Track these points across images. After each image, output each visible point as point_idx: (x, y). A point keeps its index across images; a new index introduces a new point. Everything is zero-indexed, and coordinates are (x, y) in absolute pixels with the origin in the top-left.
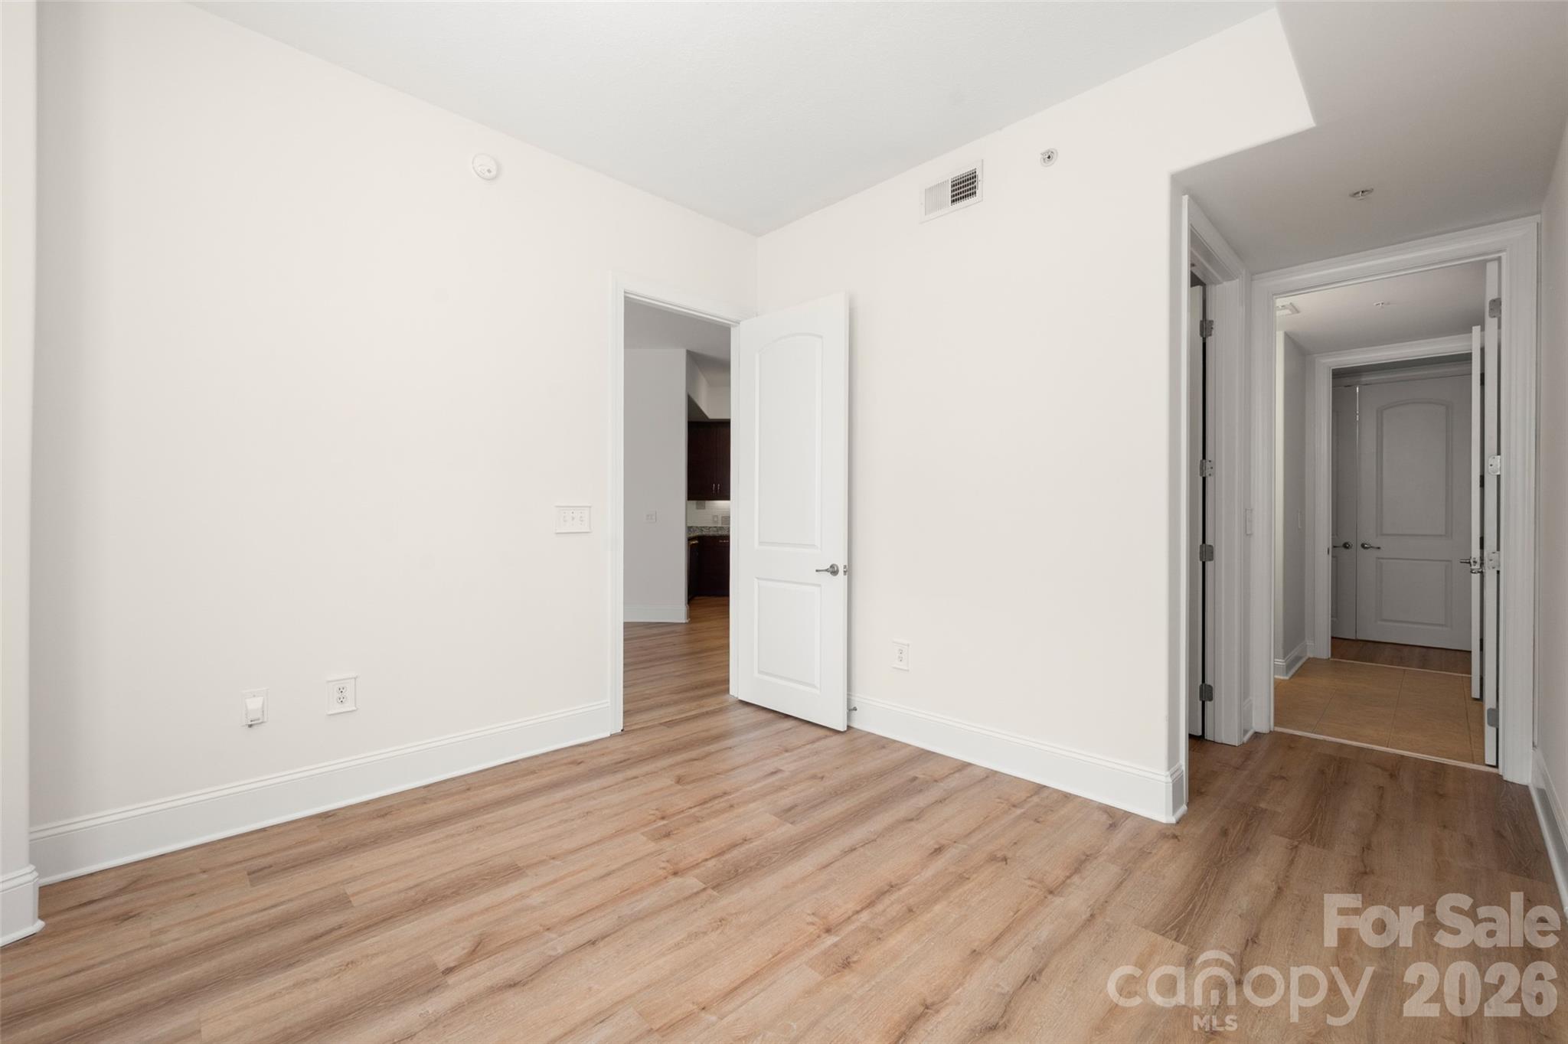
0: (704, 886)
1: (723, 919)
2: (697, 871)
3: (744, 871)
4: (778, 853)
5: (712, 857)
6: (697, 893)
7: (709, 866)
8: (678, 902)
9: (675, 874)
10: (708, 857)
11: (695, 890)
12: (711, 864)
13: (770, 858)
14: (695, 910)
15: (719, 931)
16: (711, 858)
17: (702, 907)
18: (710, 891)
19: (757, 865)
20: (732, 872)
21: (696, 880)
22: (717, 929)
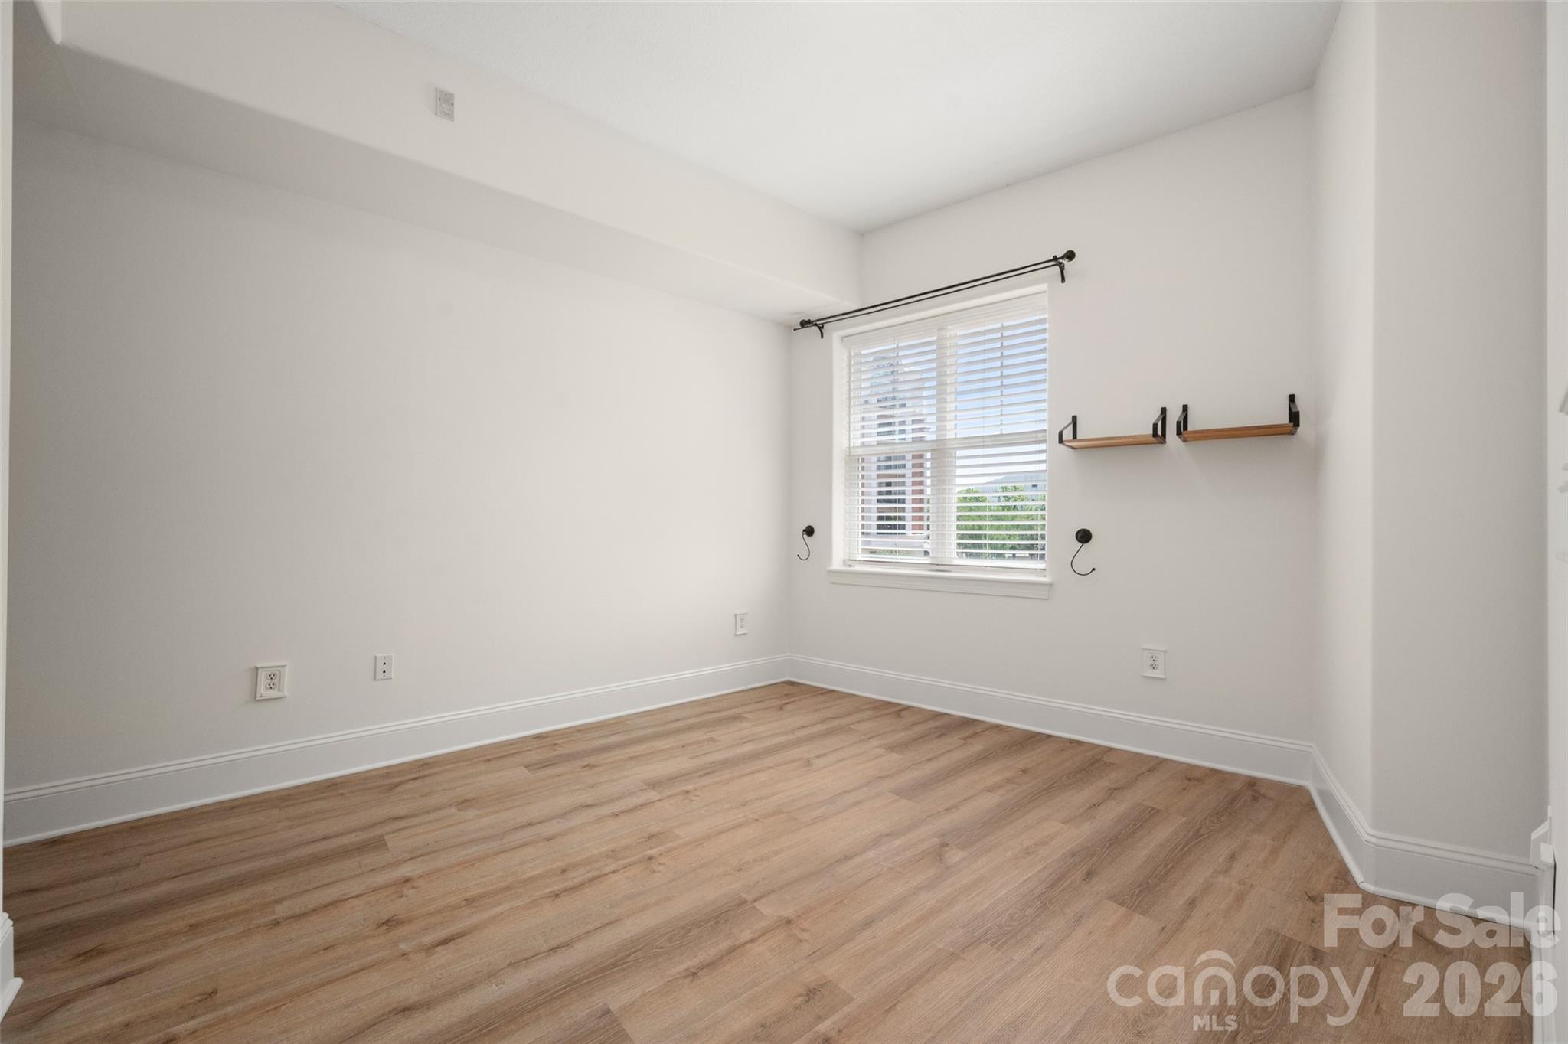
0: (756, 904)
1: (738, 871)
2: (763, 924)
3: (708, 921)
4: (657, 947)
5: (743, 945)
6: (762, 897)
7: (749, 932)
8: (781, 888)
9: (789, 922)
10: (750, 945)
11: (764, 900)
12: (746, 935)
13: (670, 940)
14: (763, 879)
15: (743, 861)
16: (747, 943)
17: (758, 882)
18: (750, 898)
19: (690, 930)
20: (722, 922)
21: (764, 912)
22: (745, 863)
